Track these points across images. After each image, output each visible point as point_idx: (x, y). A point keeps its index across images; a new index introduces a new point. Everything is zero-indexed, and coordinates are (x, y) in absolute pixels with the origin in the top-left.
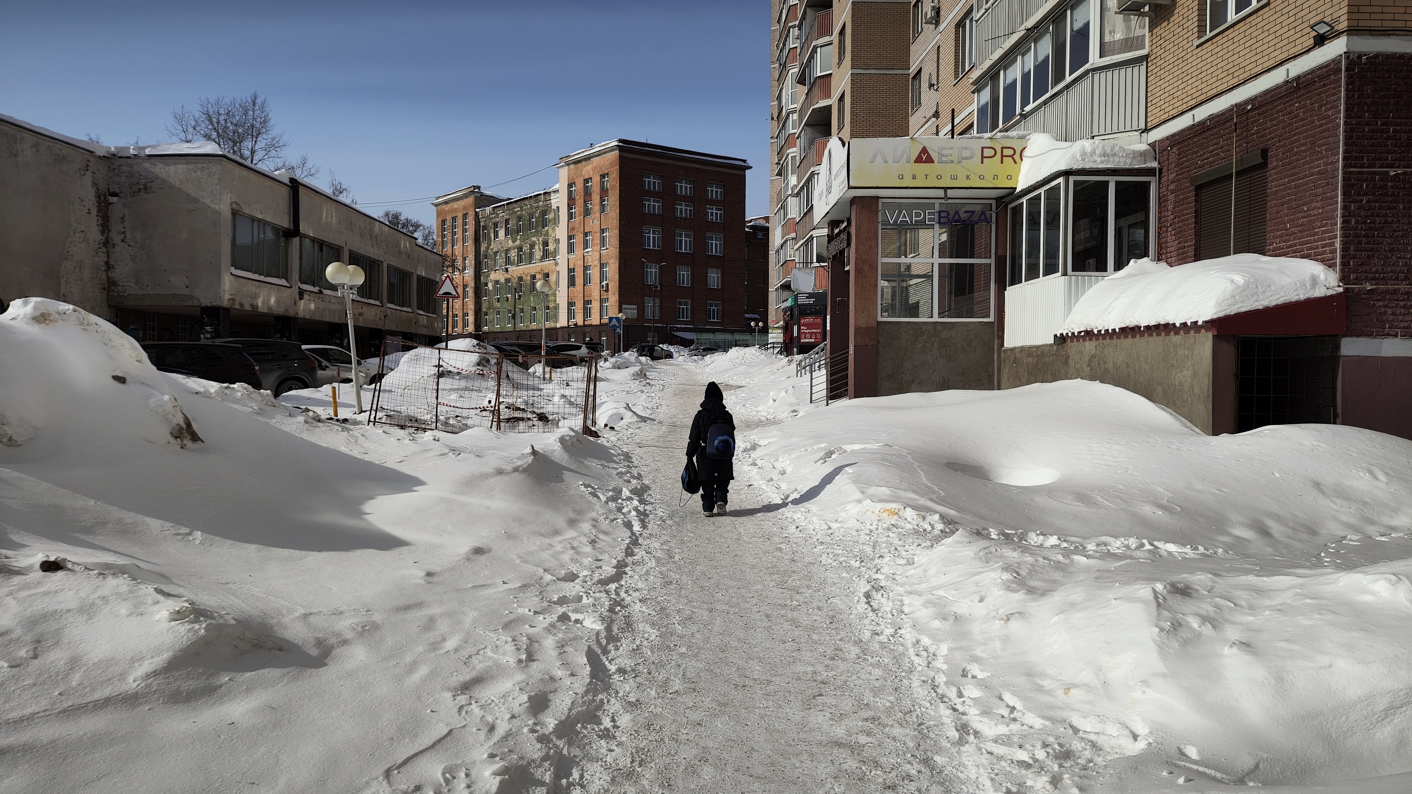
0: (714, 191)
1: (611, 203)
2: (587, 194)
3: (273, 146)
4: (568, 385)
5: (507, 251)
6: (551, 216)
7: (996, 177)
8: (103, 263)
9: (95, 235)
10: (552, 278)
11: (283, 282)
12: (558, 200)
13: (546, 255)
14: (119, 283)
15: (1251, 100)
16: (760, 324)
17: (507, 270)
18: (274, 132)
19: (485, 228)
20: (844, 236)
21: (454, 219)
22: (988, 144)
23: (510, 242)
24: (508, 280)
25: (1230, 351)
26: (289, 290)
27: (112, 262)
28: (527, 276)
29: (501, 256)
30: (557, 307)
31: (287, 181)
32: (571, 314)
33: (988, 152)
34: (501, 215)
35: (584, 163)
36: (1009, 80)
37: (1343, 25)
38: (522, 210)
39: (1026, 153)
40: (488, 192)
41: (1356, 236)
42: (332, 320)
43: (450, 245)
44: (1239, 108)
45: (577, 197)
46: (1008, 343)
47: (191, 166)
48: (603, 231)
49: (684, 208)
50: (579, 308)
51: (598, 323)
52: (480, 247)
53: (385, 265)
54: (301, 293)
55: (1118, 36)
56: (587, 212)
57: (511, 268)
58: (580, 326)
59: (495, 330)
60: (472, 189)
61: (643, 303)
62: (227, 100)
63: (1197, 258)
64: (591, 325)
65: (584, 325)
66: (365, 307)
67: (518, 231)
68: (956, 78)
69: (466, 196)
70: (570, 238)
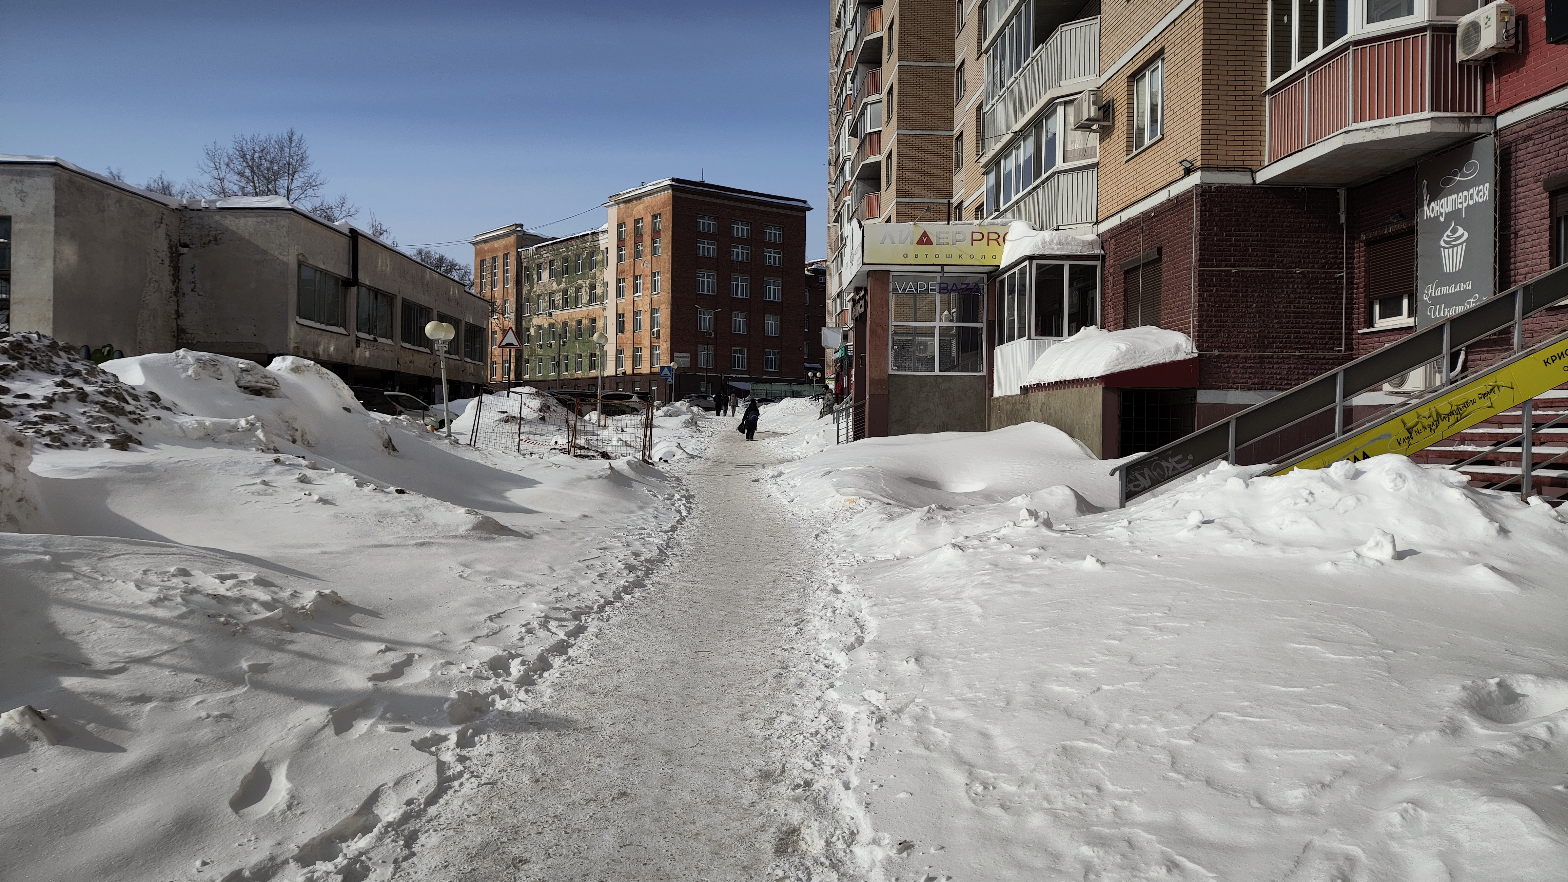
0: (773, 234)
1: (662, 245)
2: (638, 235)
3: (309, 185)
4: (623, 431)
5: (551, 294)
6: (599, 258)
7: (983, 256)
8: (173, 312)
9: (167, 284)
10: (600, 324)
11: (341, 330)
12: (606, 241)
13: (593, 299)
14: (188, 331)
15: (1154, 209)
16: (818, 374)
17: (550, 314)
18: (311, 170)
19: (527, 269)
20: (862, 302)
21: (494, 259)
22: (977, 229)
23: (554, 284)
24: (551, 326)
25: (1115, 399)
26: (347, 339)
27: (181, 310)
28: (572, 321)
29: (544, 299)
30: (604, 355)
31: (347, 232)
32: (619, 362)
33: (977, 236)
34: (545, 256)
35: (635, 202)
36: (1008, 170)
37: (1198, 164)
38: (567, 251)
39: (1007, 237)
40: (532, 232)
41: (1208, 316)
42: (385, 368)
43: (489, 287)
44: (1146, 215)
45: (627, 239)
46: (996, 395)
47: (260, 220)
48: (654, 274)
49: (740, 251)
50: (628, 355)
51: (649, 372)
52: (522, 289)
53: (435, 312)
54: (358, 341)
55: (1078, 146)
56: (637, 254)
57: (555, 312)
58: (629, 375)
59: (537, 379)
60: (514, 227)
61: (697, 351)
62: (263, 137)
63: (1125, 327)
64: (641, 374)
65: (634, 374)
66: (416, 355)
67: (563, 273)
68: (977, 155)
69: (507, 235)
70: (619, 281)
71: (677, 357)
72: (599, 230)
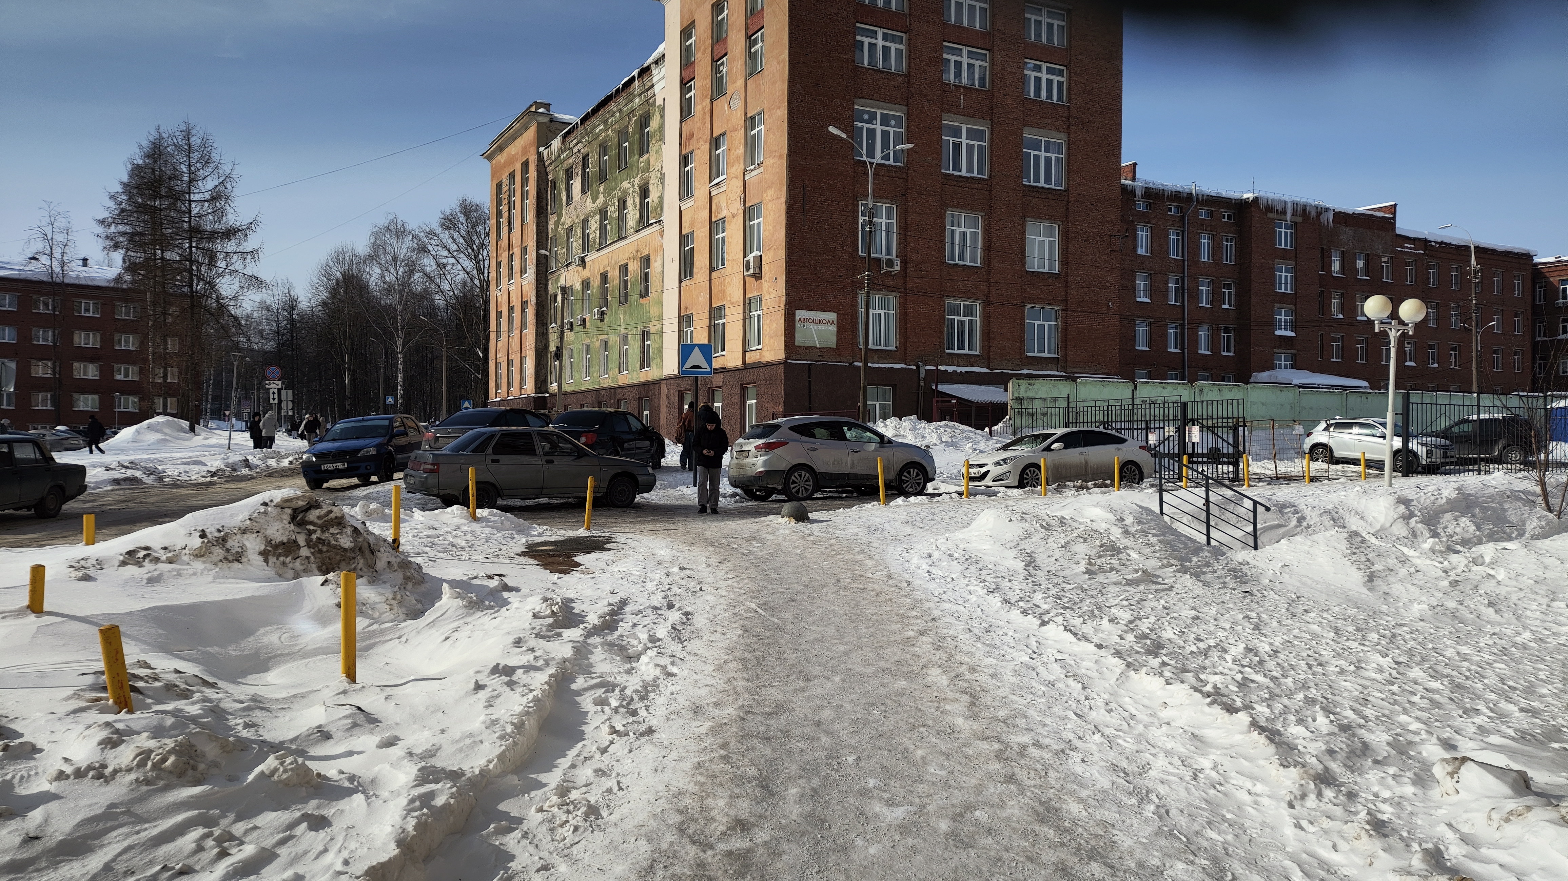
2: (720, 39)
6: (654, 124)
10: (655, 266)
12: (664, 78)
13: (645, 215)
21: (512, 176)
23: (589, 200)
24: (586, 284)
28: (614, 268)
29: (576, 235)
30: (660, 333)
43: (506, 229)
45: (699, 55)
48: (751, 122)
50: (700, 328)
51: (739, 363)
56: (718, 87)
57: (591, 258)
58: (704, 373)
59: (567, 389)
61: (855, 307)
64: (723, 370)
65: (712, 370)
67: (602, 177)
69: (525, 126)
70: (684, 160)
71: (804, 320)
72: (651, 60)
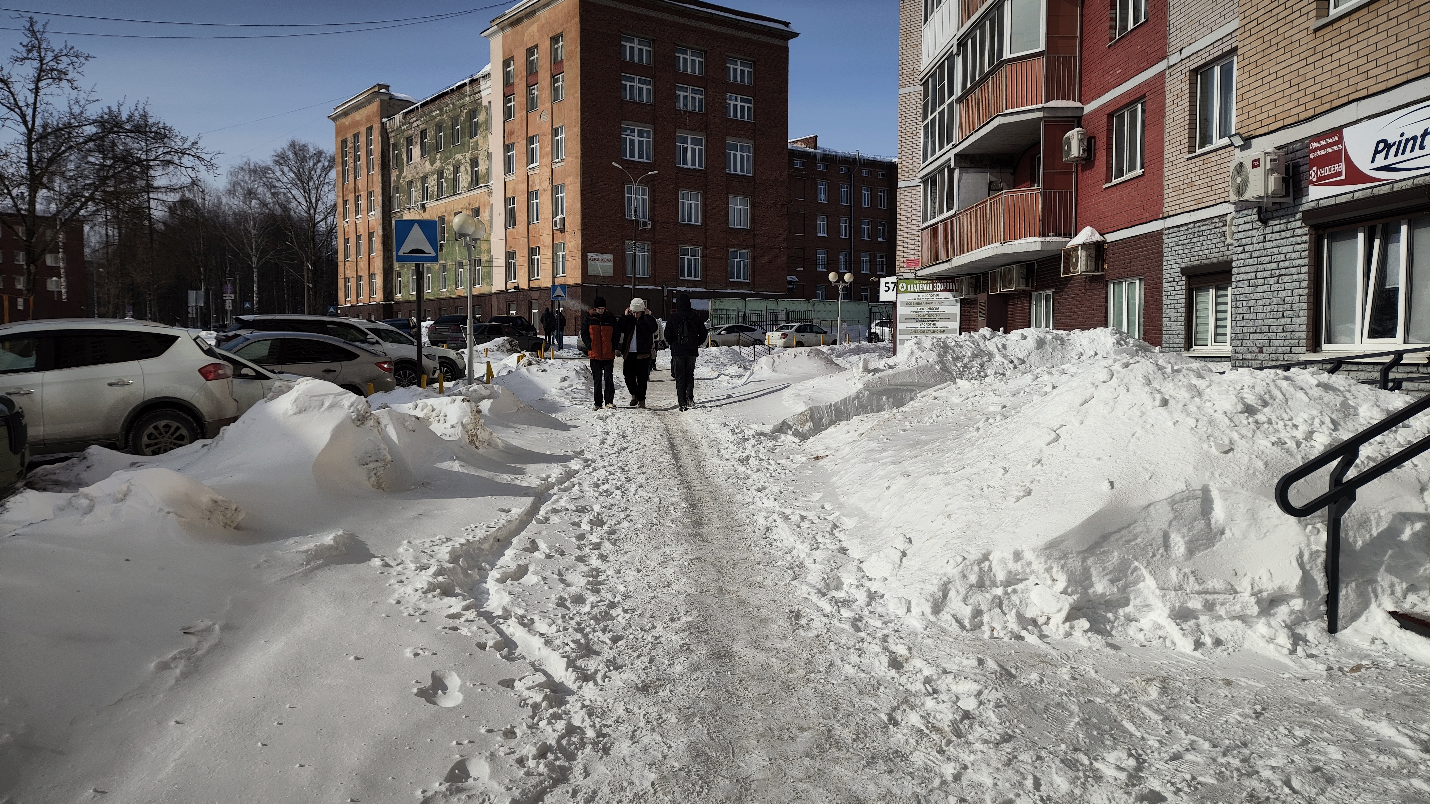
0: (739, 71)
1: (568, 84)
2: (531, 70)
5: (424, 179)
6: (481, 118)
10: (485, 215)
12: (489, 91)
13: (475, 180)
17: (423, 207)
21: (356, 136)
23: (427, 163)
28: (450, 214)
29: (416, 186)
30: (490, 262)
32: (509, 271)
34: (414, 125)
35: (526, 22)
38: (441, 114)
40: (402, 96)
43: (351, 177)
45: (517, 81)
48: (556, 132)
49: (689, 95)
50: (521, 263)
51: (551, 284)
52: (389, 175)
56: (531, 104)
57: (430, 204)
58: (524, 290)
60: (376, 89)
61: (624, 251)
64: (539, 289)
65: (530, 289)
67: (437, 147)
69: (368, 101)
70: (507, 148)
71: (593, 260)
72: (479, 75)
